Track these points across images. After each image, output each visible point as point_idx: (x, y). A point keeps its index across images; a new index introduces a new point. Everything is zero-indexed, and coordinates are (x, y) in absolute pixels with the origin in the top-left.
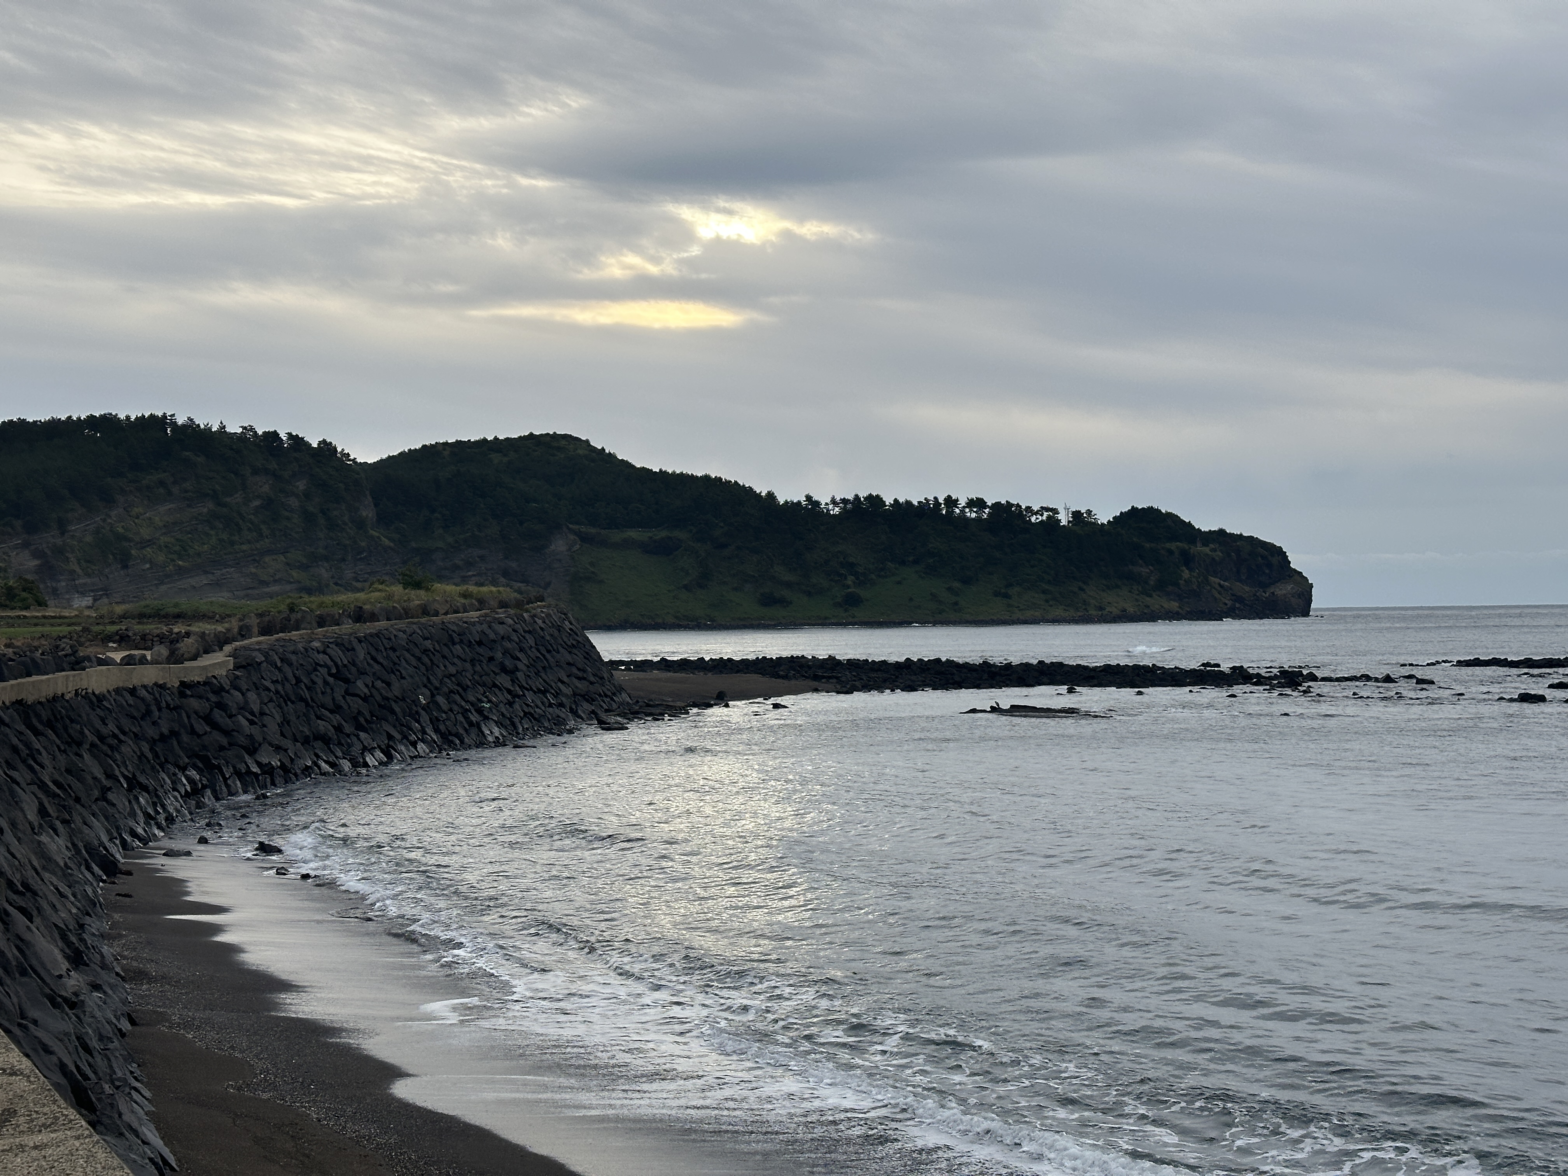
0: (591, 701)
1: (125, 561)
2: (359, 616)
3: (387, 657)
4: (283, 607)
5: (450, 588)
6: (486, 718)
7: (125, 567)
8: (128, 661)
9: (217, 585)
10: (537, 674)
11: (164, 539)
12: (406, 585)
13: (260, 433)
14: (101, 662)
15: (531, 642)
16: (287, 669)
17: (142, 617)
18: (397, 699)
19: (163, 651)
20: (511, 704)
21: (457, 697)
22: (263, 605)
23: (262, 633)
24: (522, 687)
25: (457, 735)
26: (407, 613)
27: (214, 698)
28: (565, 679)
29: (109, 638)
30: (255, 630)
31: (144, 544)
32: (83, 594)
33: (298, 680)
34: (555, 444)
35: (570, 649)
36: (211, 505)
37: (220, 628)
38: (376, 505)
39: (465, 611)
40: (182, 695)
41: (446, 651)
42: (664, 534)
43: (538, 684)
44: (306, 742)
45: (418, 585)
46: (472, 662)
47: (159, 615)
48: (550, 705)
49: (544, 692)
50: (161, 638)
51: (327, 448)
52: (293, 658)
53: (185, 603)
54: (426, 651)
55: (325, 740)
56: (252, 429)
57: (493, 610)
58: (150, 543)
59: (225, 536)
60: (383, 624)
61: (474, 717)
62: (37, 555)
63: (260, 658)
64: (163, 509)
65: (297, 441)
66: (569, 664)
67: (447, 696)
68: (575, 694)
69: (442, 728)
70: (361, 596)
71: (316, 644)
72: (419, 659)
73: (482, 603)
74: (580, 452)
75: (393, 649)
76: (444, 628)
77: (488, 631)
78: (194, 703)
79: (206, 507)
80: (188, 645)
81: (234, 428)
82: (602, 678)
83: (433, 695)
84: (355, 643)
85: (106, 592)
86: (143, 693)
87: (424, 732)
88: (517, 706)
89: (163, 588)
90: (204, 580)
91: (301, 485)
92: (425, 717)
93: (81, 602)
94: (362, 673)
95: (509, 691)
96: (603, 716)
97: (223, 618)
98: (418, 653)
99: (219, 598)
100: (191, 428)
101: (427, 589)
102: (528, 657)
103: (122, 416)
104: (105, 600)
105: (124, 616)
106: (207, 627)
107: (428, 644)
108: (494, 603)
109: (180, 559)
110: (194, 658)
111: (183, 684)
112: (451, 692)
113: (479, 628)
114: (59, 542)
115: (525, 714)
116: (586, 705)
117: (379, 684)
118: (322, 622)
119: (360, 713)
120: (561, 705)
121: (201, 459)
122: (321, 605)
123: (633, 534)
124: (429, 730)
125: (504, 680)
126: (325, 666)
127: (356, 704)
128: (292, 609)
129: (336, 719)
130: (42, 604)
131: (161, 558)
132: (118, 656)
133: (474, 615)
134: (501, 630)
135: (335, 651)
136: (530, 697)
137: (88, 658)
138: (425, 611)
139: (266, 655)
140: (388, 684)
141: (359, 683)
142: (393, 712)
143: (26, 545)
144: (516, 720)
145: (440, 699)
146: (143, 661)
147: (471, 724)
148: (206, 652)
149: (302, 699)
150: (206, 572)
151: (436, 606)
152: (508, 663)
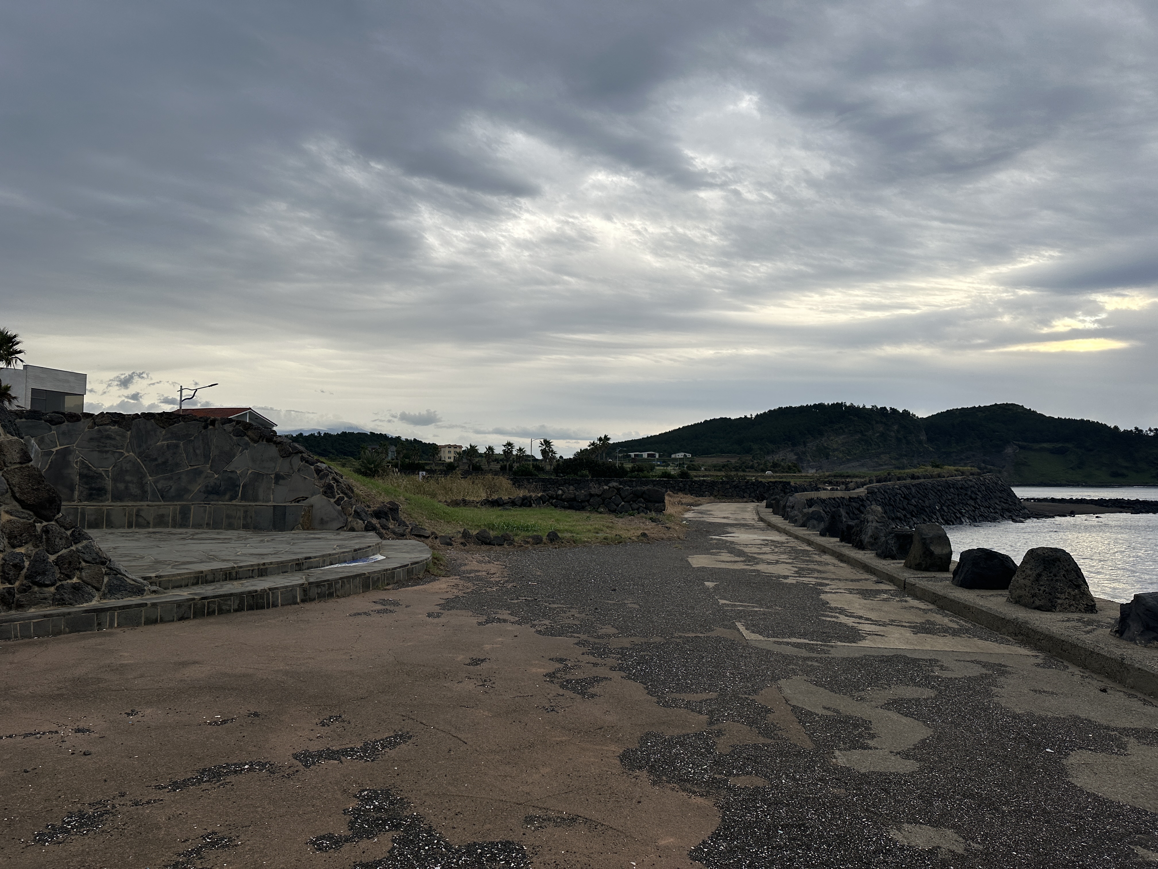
0: (1010, 512)
1: (827, 457)
2: (913, 477)
3: (924, 492)
4: (886, 474)
5: (952, 468)
6: (963, 516)
7: (828, 459)
8: (832, 489)
9: (862, 465)
10: (986, 500)
11: (842, 449)
12: (933, 466)
13: (879, 408)
14: (824, 489)
15: (984, 488)
16: (886, 494)
17: (835, 476)
18: (927, 507)
19: (844, 487)
20: (974, 511)
21: (952, 508)
22: (878, 473)
23: (877, 482)
24: (979, 505)
25: (951, 521)
26: (932, 477)
27: (861, 503)
28: (998, 503)
29: (826, 482)
30: (875, 481)
31: (834, 450)
32: (812, 468)
33: (890, 499)
34: (1007, 408)
35: (1001, 491)
36: (860, 436)
37: (862, 480)
38: (927, 434)
39: (956, 476)
40: (850, 501)
41: (947, 490)
42: (1060, 445)
43: (987, 504)
44: (893, 519)
45: (937, 466)
46: (958, 495)
47: (841, 476)
48: (991, 512)
49: (989, 508)
50: (843, 483)
51: (906, 413)
52: (888, 491)
53: (850, 472)
54: (939, 490)
55: (900, 519)
56: (876, 406)
57: (968, 476)
58: (837, 450)
59: (865, 447)
60: (922, 480)
61: (958, 515)
62: (796, 454)
63: (876, 490)
64: (841, 437)
65: (894, 410)
66: (1000, 497)
67: (948, 507)
68: (1002, 509)
69: (945, 518)
70: (915, 470)
71: (896, 486)
72: (936, 493)
73: (963, 473)
74: (1019, 410)
75: (926, 489)
76: (946, 482)
77: (965, 484)
78: (854, 504)
79: (858, 436)
80: (851, 485)
81: (868, 406)
82: (1015, 503)
83: (941, 506)
84: (911, 487)
85: (821, 468)
86: (837, 500)
87: (938, 519)
88: (977, 512)
89: (842, 466)
90: (857, 464)
91: (896, 427)
92: (938, 514)
93: (812, 472)
94: (914, 497)
95: (973, 506)
96: (1014, 518)
97: (863, 478)
98: (936, 491)
99: (864, 470)
100: (852, 407)
101: (941, 468)
102: (982, 494)
103: (826, 404)
104: (820, 471)
105: (829, 476)
106: (858, 480)
107: (940, 488)
108: (968, 474)
109: (848, 455)
110: (854, 489)
111: (850, 497)
112: (949, 505)
113: (961, 482)
114: (804, 450)
115: (981, 515)
116: (1007, 513)
117: (920, 501)
118: (899, 479)
119: (913, 511)
120: (996, 513)
121: (856, 419)
122: (900, 473)
123: (1045, 445)
124: (940, 519)
125: (972, 502)
126: (900, 494)
127: (911, 508)
128: (889, 474)
129: (904, 512)
130: (800, 471)
131: (841, 455)
132: (829, 488)
133: (959, 478)
134: (970, 483)
135: (903, 489)
136: (982, 509)
137: (820, 488)
138: (939, 476)
139: (878, 489)
140: (924, 502)
141: (913, 501)
142: (926, 511)
143: (792, 451)
144: (976, 517)
145: (945, 508)
146: (837, 490)
147: (957, 517)
148: (858, 488)
149: (891, 505)
150: (858, 461)
151: (944, 474)
152: (973, 496)
